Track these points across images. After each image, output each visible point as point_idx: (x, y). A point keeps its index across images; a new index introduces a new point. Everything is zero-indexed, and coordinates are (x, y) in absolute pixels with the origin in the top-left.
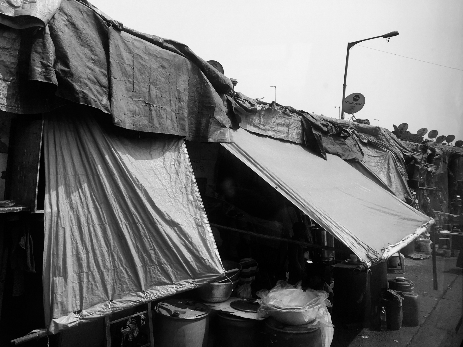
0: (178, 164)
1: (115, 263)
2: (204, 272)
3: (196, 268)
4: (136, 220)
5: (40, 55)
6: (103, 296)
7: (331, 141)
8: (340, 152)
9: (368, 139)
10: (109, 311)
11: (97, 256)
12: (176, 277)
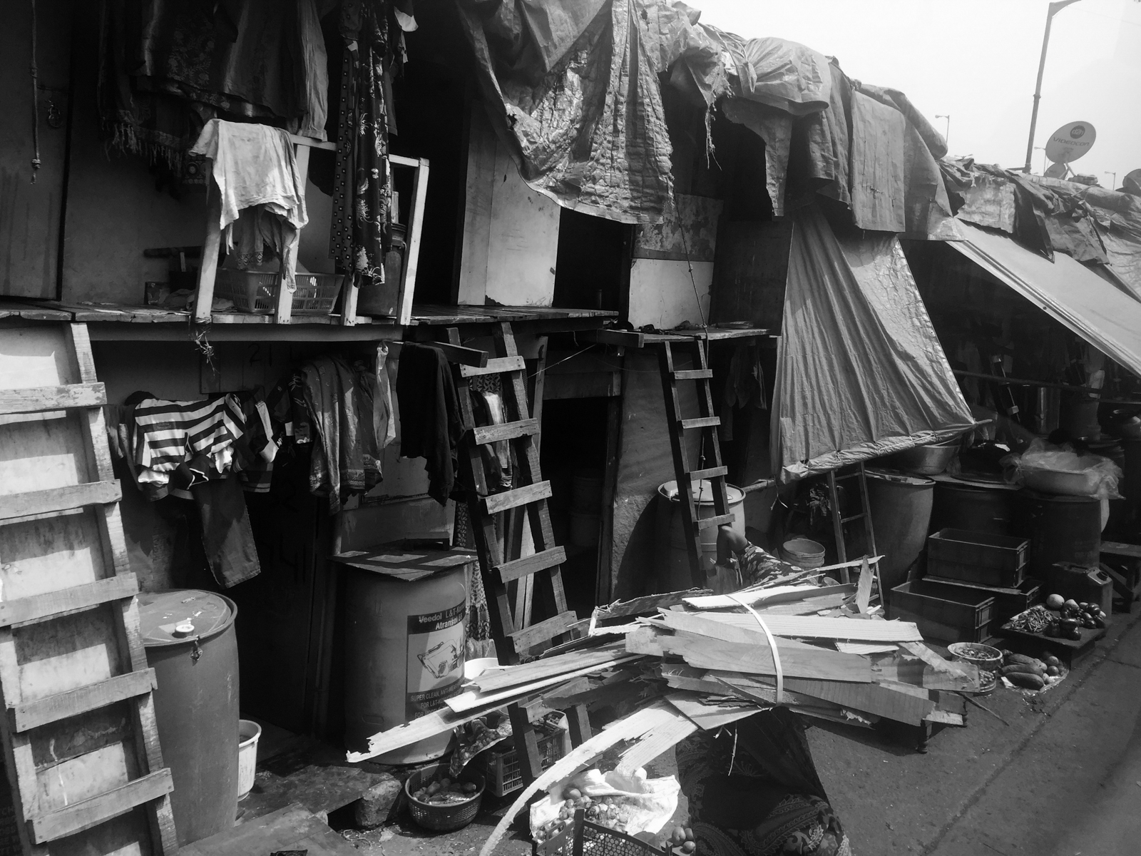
0: (894, 274)
1: (842, 405)
2: (948, 422)
3: (938, 416)
4: (868, 350)
5: (819, 146)
6: (830, 445)
7: (1055, 226)
8: (1071, 246)
9: (1111, 221)
10: (840, 463)
11: (823, 395)
12: (912, 427)
